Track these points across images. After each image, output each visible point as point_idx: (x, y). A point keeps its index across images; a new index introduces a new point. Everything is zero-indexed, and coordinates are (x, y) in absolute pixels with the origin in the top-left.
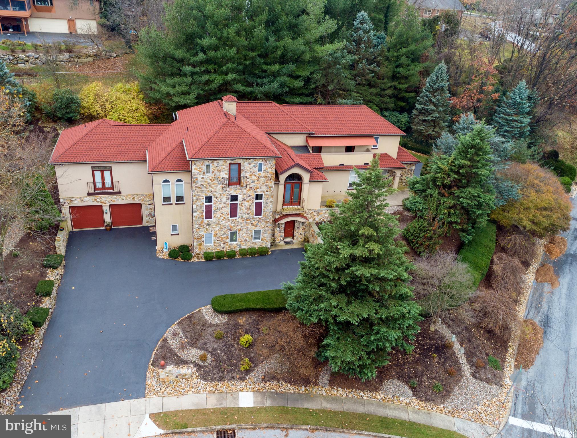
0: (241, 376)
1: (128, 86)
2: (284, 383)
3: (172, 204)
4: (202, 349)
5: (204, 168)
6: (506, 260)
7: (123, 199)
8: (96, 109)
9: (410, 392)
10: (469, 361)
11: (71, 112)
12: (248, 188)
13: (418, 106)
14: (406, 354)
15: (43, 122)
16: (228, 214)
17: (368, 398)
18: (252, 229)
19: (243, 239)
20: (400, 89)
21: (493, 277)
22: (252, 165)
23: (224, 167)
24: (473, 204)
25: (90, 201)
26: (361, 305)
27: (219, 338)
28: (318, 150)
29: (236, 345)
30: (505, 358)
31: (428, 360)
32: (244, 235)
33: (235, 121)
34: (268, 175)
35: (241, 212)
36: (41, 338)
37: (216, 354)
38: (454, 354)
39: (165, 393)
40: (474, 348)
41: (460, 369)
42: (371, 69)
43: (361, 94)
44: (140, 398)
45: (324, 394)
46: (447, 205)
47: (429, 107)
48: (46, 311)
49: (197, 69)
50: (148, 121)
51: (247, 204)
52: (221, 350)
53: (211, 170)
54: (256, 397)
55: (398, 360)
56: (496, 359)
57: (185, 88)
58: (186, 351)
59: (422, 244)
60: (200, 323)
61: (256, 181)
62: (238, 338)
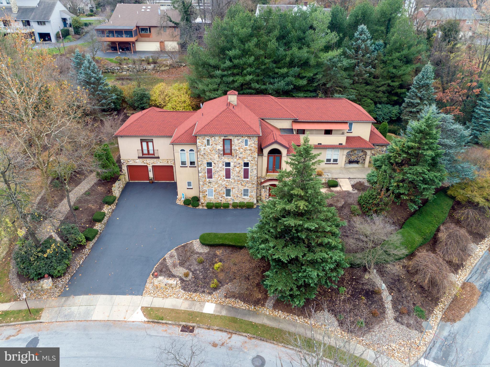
0: (210, 291)
1: (181, 85)
2: (239, 301)
3: (187, 167)
4: (187, 268)
5: (206, 142)
6: (453, 229)
7: (161, 162)
8: (160, 101)
9: (336, 323)
10: (395, 307)
11: (143, 103)
12: (238, 158)
13: (406, 100)
14: (338, 294)
15: (127, 110)
16: (224, 176)
17: (301, 322)
18: (242, 188)
19: (236, 195)
20: (393, 86)
21: (438, 242)
22: (240, 141)
23: (220, 141)
24: (418, 179)
25: (140, 162)
26: (294, 248)
27: (201, 262)
28: (303, 132)
29: (211, 269)
30: (433, 311)
31: (357, 300)
32: (236, 192)
33: (233, 109)
34: (253, 149)
35: (233, 175)
36: (89, 248)
37: (196, 274)
38: (381, 299)
39: (156, 295)
40: (403, 297)
41: (384, 312)
42: (367, 70)
43: (358, 90)
44: (139, 295)
45: (268, 314)
46: (397, 179)
47: (415, 101)
48: (96, 232)
49: (226, 73)
50: (191, 110)
51: (237, 170)
52: (200, 271)
53: (210, 144)
54: (217, 308)
55: (331, 297)
56: (424, 310)
57: (216, 86)
58: (176, 269)
59: (370, 209)
60: (190, 251)
61: (243, 153)
62: (214, 264)
